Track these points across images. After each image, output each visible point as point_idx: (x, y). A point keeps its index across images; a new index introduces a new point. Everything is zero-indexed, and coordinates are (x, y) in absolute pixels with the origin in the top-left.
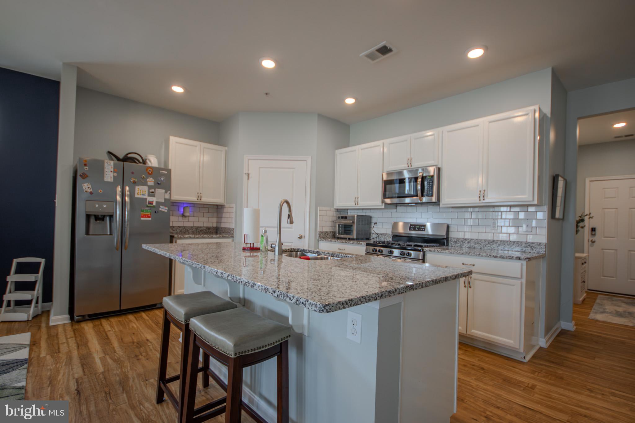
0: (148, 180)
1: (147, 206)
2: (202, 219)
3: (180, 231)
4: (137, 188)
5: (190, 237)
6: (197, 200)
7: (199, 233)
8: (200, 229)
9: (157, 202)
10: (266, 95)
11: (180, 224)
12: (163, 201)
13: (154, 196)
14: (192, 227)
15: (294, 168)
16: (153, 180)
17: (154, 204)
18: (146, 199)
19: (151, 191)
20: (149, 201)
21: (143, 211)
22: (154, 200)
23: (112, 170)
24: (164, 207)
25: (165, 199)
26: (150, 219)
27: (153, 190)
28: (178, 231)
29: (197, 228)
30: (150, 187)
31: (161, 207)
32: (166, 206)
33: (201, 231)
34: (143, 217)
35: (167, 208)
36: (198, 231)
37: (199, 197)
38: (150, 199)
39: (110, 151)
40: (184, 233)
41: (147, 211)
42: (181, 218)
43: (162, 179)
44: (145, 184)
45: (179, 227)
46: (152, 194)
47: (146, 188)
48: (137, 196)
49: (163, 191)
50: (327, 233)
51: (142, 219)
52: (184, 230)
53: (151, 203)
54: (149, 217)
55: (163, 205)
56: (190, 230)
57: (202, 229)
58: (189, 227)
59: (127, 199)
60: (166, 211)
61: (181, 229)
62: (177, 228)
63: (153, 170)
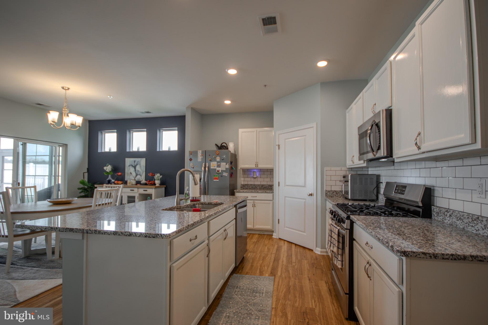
0: (217, 158)
1: (217, 173)
2: (266, 180)
3: (252, 188)
4: (211, 163)
5: (243, 191)
6: (255, 167)
7: (264, 189)
8: (264, 186)
9: (221, 170)
10: (265, 87)
11: (252, 183)
12: (225, 170)
13: (220, 167)
14: (259, 185)
15: (305, 136)
16: (219, 158)
17: (220, 172)
18: (216, 169)
19: (218, 164)
20: (217, 170)
21: (214, 176)
22: (220, 169)
23: (201, 155)
24: (225, 173)
25: (226, 169)
26: (218, 180)
27: (219, 164)
28: (251, 187)
29: (263, 185)
30: (218, 162)
31: (224, 173)
32: (226, 173)
33: (265, 187)
34: (214, 179)
35: (227, 174)
36: (263, 187)
37: (257, 165)
38: (218, 169)
39: (216, 144)
40: (254, 189)
41: (216, 176)
42: (252, 179)
43: (224, 156)
44: (215, 160)
45: (251, 185)
46: (219, 166)
47: (216, 163)
48: (211, 168)
49: (225, 163)
50: (336, 192)
51: (214, 180)
52: (254, 187)
53: (218, 171)
54: (218, 179)
55: (225, 172)
56: (258, 187)
57: (266, 186)
58: (257, 185)
59: (207, 169)
60: (227, 175)
61: (252, 186)
62: (250, 186)
63: (219, 152)
